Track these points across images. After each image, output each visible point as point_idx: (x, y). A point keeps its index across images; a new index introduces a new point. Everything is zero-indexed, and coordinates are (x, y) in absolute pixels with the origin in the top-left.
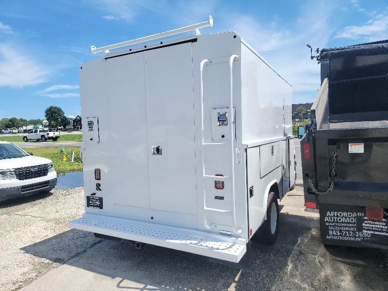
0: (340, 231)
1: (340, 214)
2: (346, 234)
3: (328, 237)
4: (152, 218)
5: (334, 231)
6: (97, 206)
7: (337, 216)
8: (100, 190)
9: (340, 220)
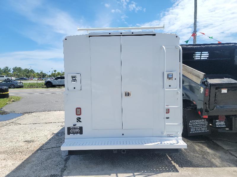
0: (195, 129)
1: (195, 121)
2: (197, 130)
3: (191, 132)
4: (123, 134)
5: (193, 129)
6: (77, 133)
7: (194, 122)
8: (80, 122)
9: (195, 124)
